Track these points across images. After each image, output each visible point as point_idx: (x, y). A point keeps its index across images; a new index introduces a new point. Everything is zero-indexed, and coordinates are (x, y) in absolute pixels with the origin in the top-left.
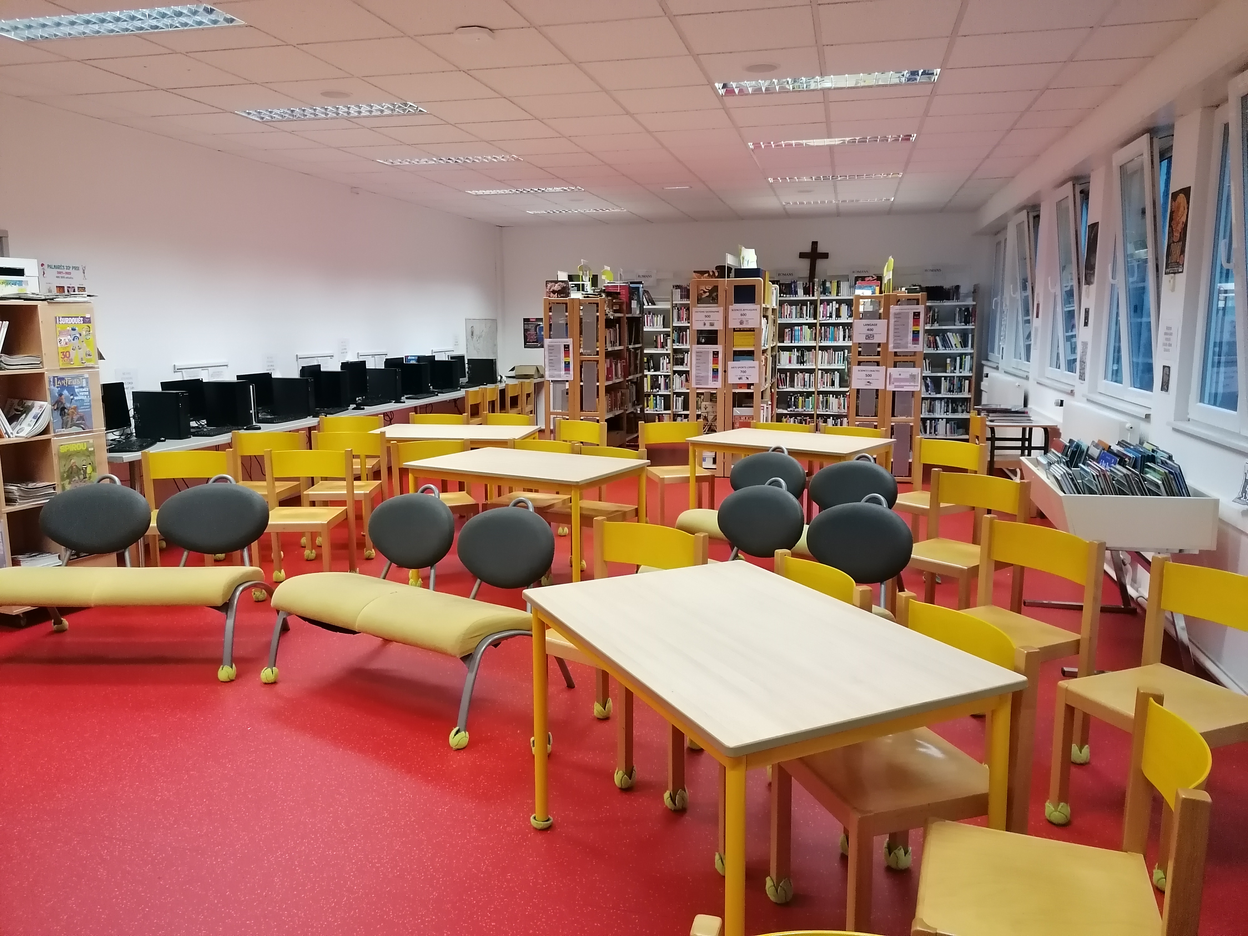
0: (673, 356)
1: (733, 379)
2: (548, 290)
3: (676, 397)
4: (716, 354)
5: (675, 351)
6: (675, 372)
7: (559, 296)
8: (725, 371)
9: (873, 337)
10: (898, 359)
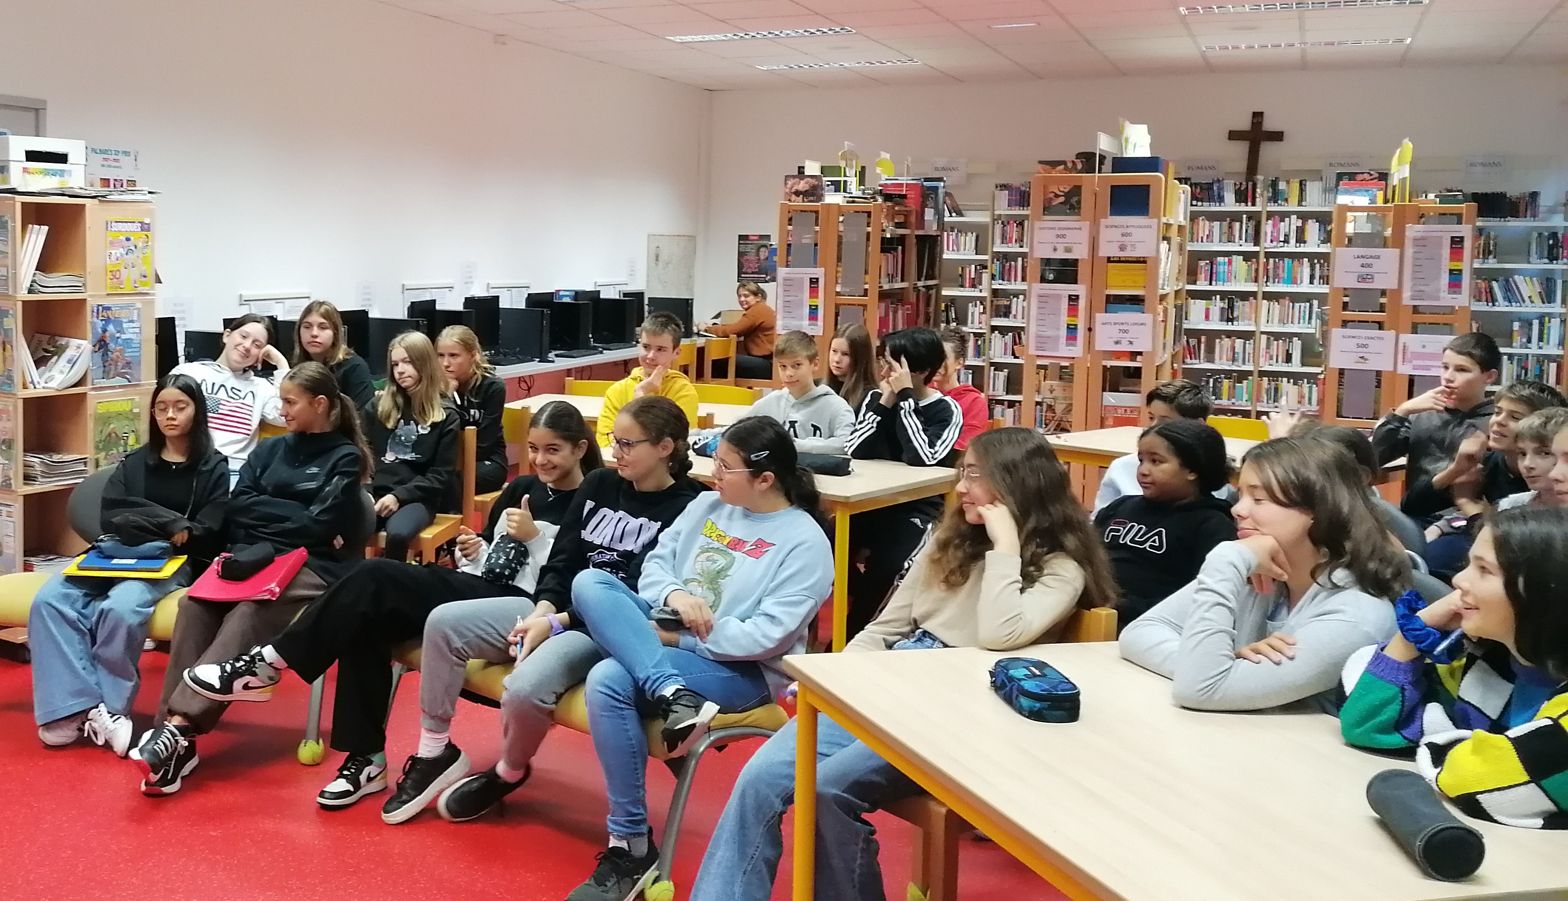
0: (992, 301)
1: (1103, 342)
2: (787, 191)
3: (995, 370)
4: (1073, 299)
5: (995, 293)
6: (994, 329)
7: (805, 200)
8: (1090, 330)
9: (1372, 278)
10: (1418, 318)
